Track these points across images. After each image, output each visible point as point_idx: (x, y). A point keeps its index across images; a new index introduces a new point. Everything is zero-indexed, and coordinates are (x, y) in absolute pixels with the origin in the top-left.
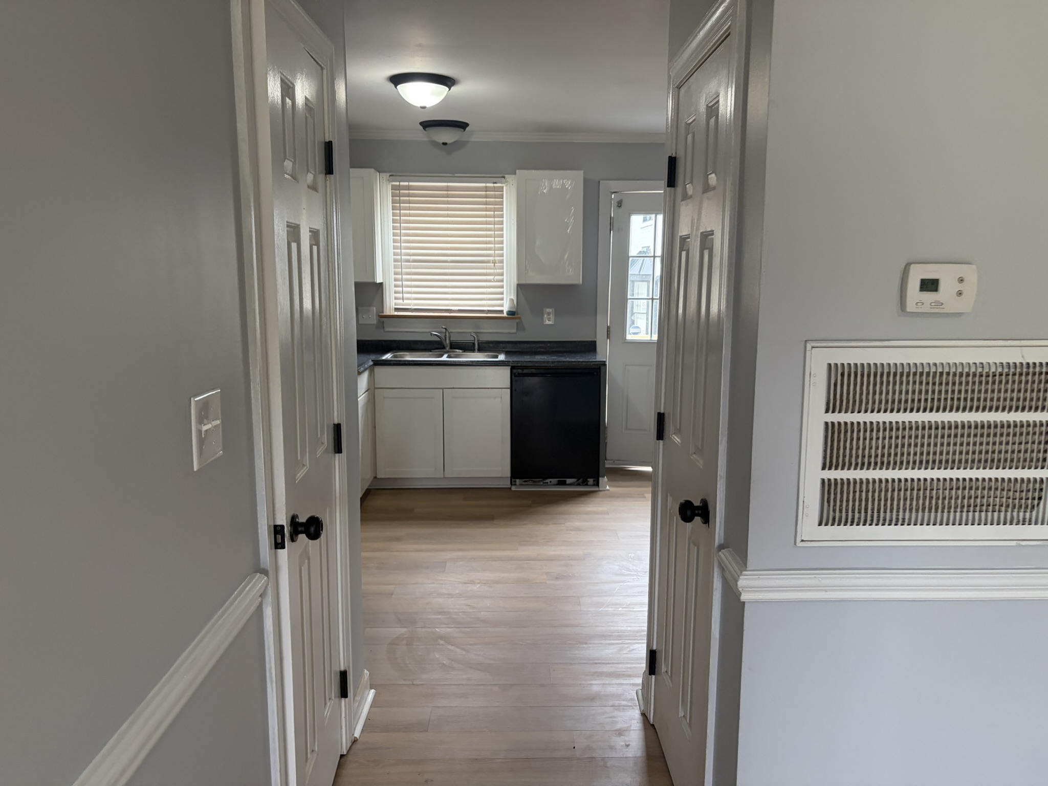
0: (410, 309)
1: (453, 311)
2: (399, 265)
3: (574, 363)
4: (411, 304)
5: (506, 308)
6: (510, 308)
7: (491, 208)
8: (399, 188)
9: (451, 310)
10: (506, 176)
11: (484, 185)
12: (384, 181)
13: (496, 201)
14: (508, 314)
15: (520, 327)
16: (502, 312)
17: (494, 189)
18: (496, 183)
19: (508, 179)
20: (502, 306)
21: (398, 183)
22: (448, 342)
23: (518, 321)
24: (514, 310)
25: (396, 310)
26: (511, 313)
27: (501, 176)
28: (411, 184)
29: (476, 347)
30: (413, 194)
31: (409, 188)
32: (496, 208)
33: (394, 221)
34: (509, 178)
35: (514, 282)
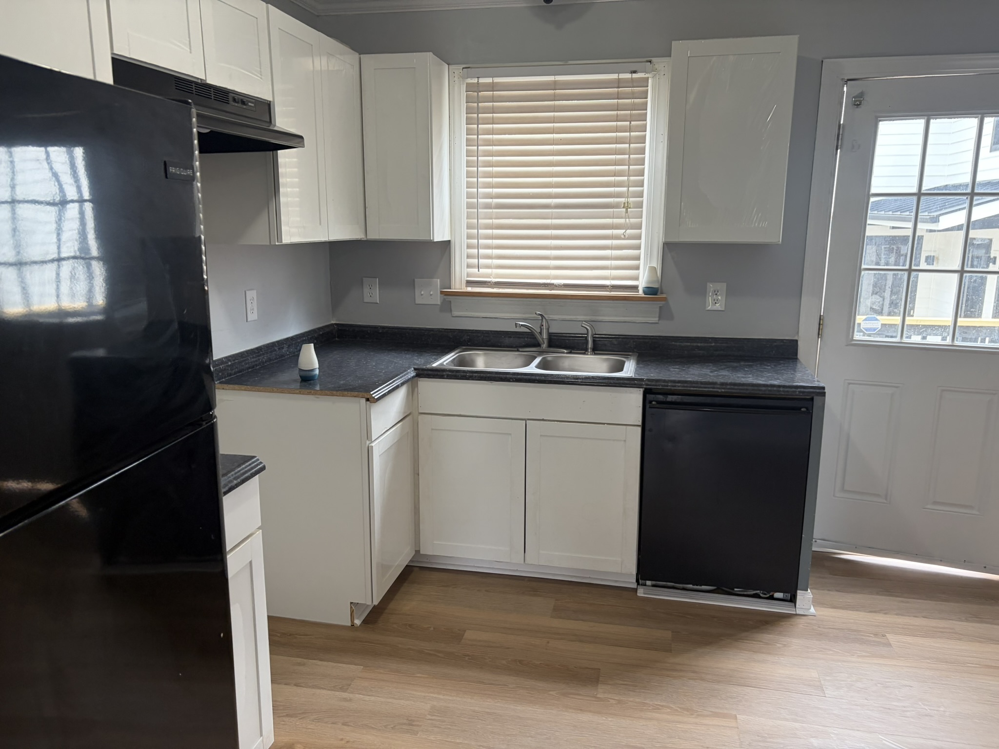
0: (489, 282)
1: (556, 286)
2: (474, 212)
3: (763, 388)
4: (491, 275)
5: (642, 283)
6: (649, 282)
7: (626, 115)
8: (477, 88)
9: (552, 284)
10: (654, 60)
11: (614, 76)
12: (456, 79)
13: (634, 104)
14: (645, 293)
15: (665, 313)
16: (635, 288)
17: (632, 83)
18: (635, 72)
19: (656, 66)
20: (637, 279)
21: (475, 81)
22: (545, 336)
23: (661, 303)
24: (656, 286)
25: (469, 283)
26: (651, 291)
27: (645, 59)
28: (497, 80)
29: (590, 345)
30: (500, 96)
31: (493, 87)
32: (635, 115)
33: (469, 143)
34: (660, 63)
35: (659, 238)
